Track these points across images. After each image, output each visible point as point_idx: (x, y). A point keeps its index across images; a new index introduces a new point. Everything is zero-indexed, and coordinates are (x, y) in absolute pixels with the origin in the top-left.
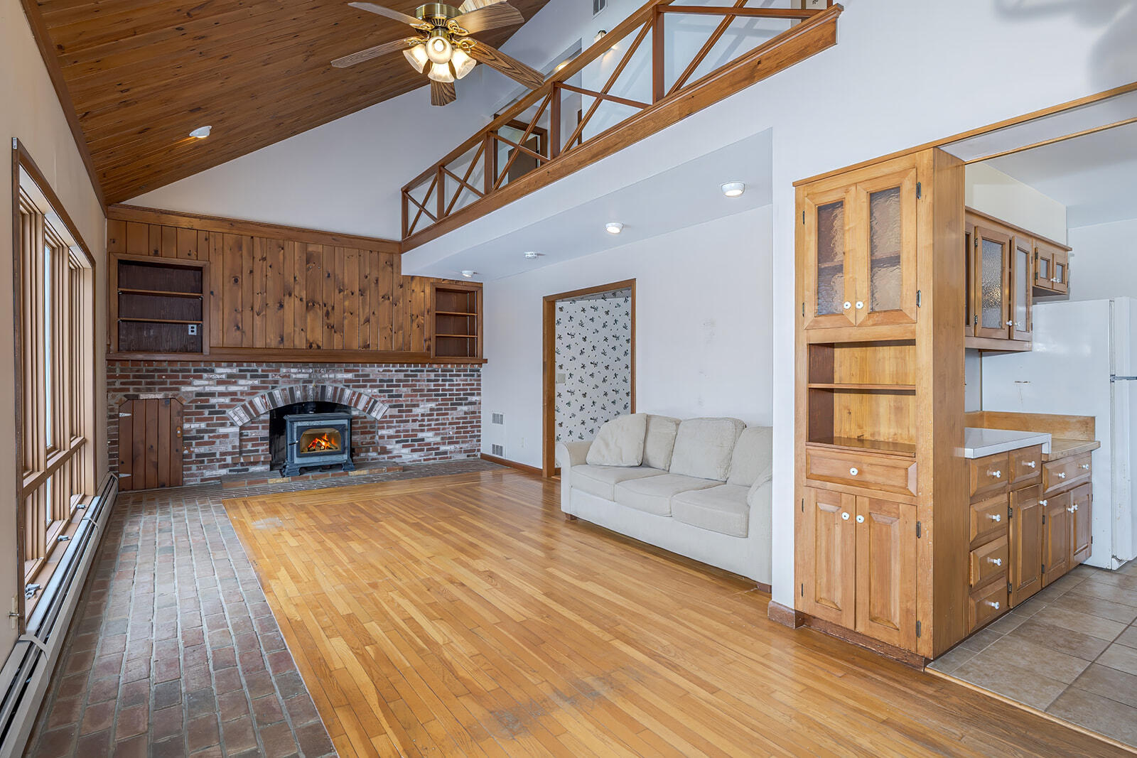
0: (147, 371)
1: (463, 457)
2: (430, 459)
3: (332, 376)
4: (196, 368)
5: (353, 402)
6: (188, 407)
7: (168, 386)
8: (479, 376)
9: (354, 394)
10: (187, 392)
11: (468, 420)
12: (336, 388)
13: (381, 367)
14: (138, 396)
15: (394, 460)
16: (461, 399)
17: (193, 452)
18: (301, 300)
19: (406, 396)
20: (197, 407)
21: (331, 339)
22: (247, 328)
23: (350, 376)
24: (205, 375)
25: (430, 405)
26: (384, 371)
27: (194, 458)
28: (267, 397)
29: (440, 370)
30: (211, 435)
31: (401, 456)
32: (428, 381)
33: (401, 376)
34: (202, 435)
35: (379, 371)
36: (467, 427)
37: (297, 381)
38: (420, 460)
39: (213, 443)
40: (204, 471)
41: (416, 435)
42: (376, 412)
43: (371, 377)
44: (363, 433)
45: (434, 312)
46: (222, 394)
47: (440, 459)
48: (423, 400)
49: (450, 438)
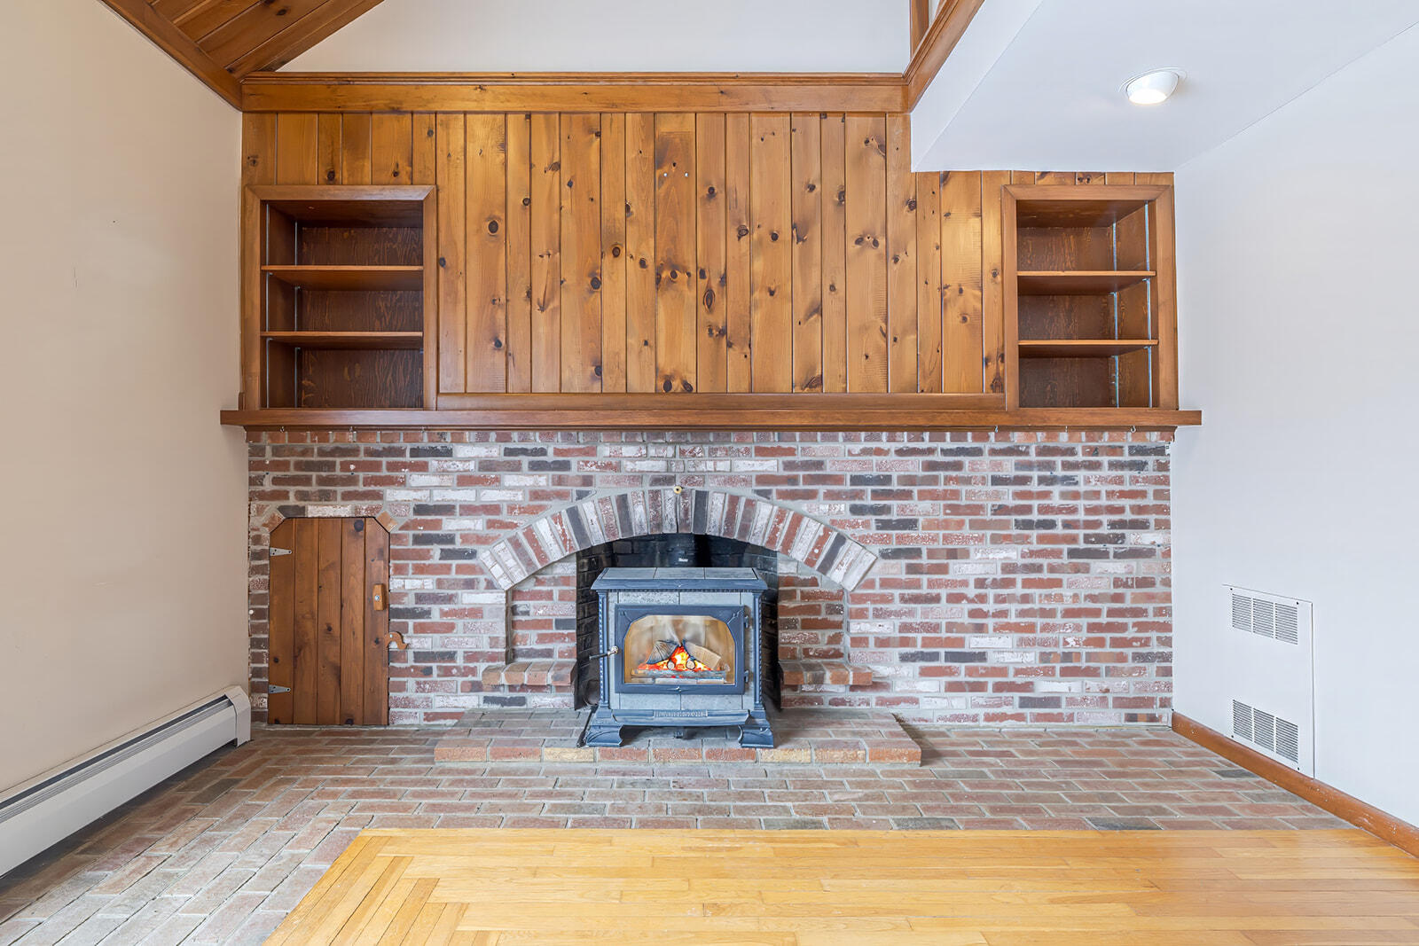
0: (322, 453)
1: (1112, 718)
2: (1003, 717)
3: (723, 466)
4: (415, 445)
5: (781, 537)
6: (398, 538)
7: (361, 488)
8: (1164, 467)
9: (781, 517)
10: (398, 504)
11: (1128, 604)
12: (734, 500)
13: (858, 440)
14: (303, 509)
15: (895, 710)
16: (1101, 539)
17: (407, 646)
18: (643, 263)
19: (930, 525)
20: (418, 540)
21: (718, 365)
22: (518, 343)
23: (771, 465)
24: (433, 462)
25: (1003, 555)
26: (865, 452)
27: (411, 662)
28: (565, 518)
29: (1033, 450)
30: (446, 607)
31: (915, 701)
32: (997, 481)
33: (914, 466)
34: (426, 607)
35: (850, 453)
36: (1123, 628)
37: (637, 478)
38: (975, 718)
39: (450, 628)
40: (432, 695)
41: (961, 642)
42: (844, 568)
43: (829, 470)
44: (807, 625)
45: (1012, 273)
46: (469, 510)
47: (1039, 718)
48: (981, 539)
49: (1067, 657)
